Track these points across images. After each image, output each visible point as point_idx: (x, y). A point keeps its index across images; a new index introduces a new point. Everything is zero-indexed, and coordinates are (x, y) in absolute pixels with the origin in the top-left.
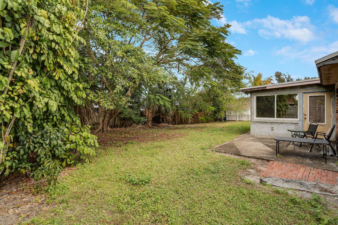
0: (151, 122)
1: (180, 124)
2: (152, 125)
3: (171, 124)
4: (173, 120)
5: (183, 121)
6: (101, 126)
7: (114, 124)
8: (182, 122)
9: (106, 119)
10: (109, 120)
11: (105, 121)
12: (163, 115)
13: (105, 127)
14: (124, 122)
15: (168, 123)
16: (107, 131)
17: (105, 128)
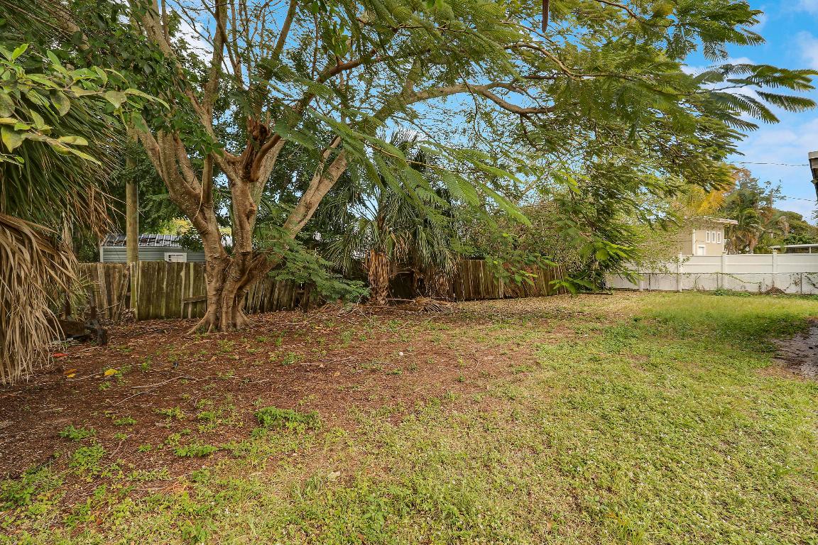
0: (385, 293)
1: (473, 300)
2: (391, 303)
3: (445, 300)
4: (452, 287)
5: (482, 288)
6: (211, 309)
7: (270, 299)
8: (479, 293)
9: (228, 285)
10: (241, 288)
11: (224, 293)
12: (421, 270)
13: (226, 313)
14: (303, 294)
15: (438, 296)
16: (235, 325)
17: (224, 315)
